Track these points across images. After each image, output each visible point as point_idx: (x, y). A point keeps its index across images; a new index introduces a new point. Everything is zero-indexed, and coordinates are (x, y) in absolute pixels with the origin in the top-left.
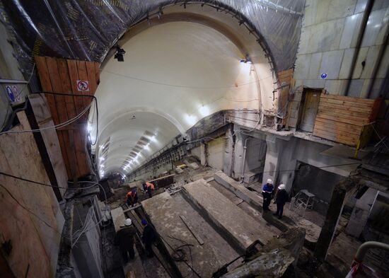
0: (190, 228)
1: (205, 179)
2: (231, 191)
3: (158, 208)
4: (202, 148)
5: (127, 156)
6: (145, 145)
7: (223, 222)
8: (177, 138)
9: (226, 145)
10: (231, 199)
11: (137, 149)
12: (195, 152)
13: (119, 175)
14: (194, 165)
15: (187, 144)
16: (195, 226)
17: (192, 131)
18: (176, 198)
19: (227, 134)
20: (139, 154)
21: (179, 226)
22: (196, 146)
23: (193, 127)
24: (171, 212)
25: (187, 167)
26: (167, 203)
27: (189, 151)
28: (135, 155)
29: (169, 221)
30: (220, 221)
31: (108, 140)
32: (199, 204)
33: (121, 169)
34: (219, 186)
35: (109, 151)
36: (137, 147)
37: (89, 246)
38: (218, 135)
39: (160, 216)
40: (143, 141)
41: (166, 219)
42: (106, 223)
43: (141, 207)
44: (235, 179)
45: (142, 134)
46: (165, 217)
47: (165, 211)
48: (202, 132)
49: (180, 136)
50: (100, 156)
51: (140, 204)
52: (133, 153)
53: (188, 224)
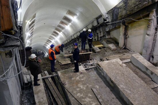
0: (100, 100)
1: (121, 60)
2: (147, 74)
3: (73, 79)
4: (122, 29)
5: (50, 35)
6: (66, 24)
7: (135, 101)
8: (97, 19)
9: (148, 26)
10: (146, 82)
11: (59, 28)
12: (114, 34)
13: (43, 53)
14: (112, 46)
15: (107, 25)
16: (105, 100)
17: (113, 12)
18: (90, 73)
19: (151, 14)
20: (61, 34)
21: (90, 97)
22: (116, 27)
23: (115, 8)
24: (84, 84)
25: (104, 47)
26: (81, 76)
27: (109, 33)
28: (57, 34)
29: (81, 91)
30: (131, 100)
31: (34, 17)
32: (112, 82)
33: (45, 47)
34: (135, 68)
35: (35, 28)
36: (59, 26)
37: (10, 94)
38: (141, 16)
39: (73, 86)
40: (65, 21)
41: (78, 89)
42: (26, 84)
43: (58, 76)
44: (153, 64)
45: (65, 14)
46: (78, 87)
47: (78, 82)
48: (124, 12)
49: (101, 16)
50: (27, 31)
51: (57, 73)
52: (55, 32)
53: (99, 97)
